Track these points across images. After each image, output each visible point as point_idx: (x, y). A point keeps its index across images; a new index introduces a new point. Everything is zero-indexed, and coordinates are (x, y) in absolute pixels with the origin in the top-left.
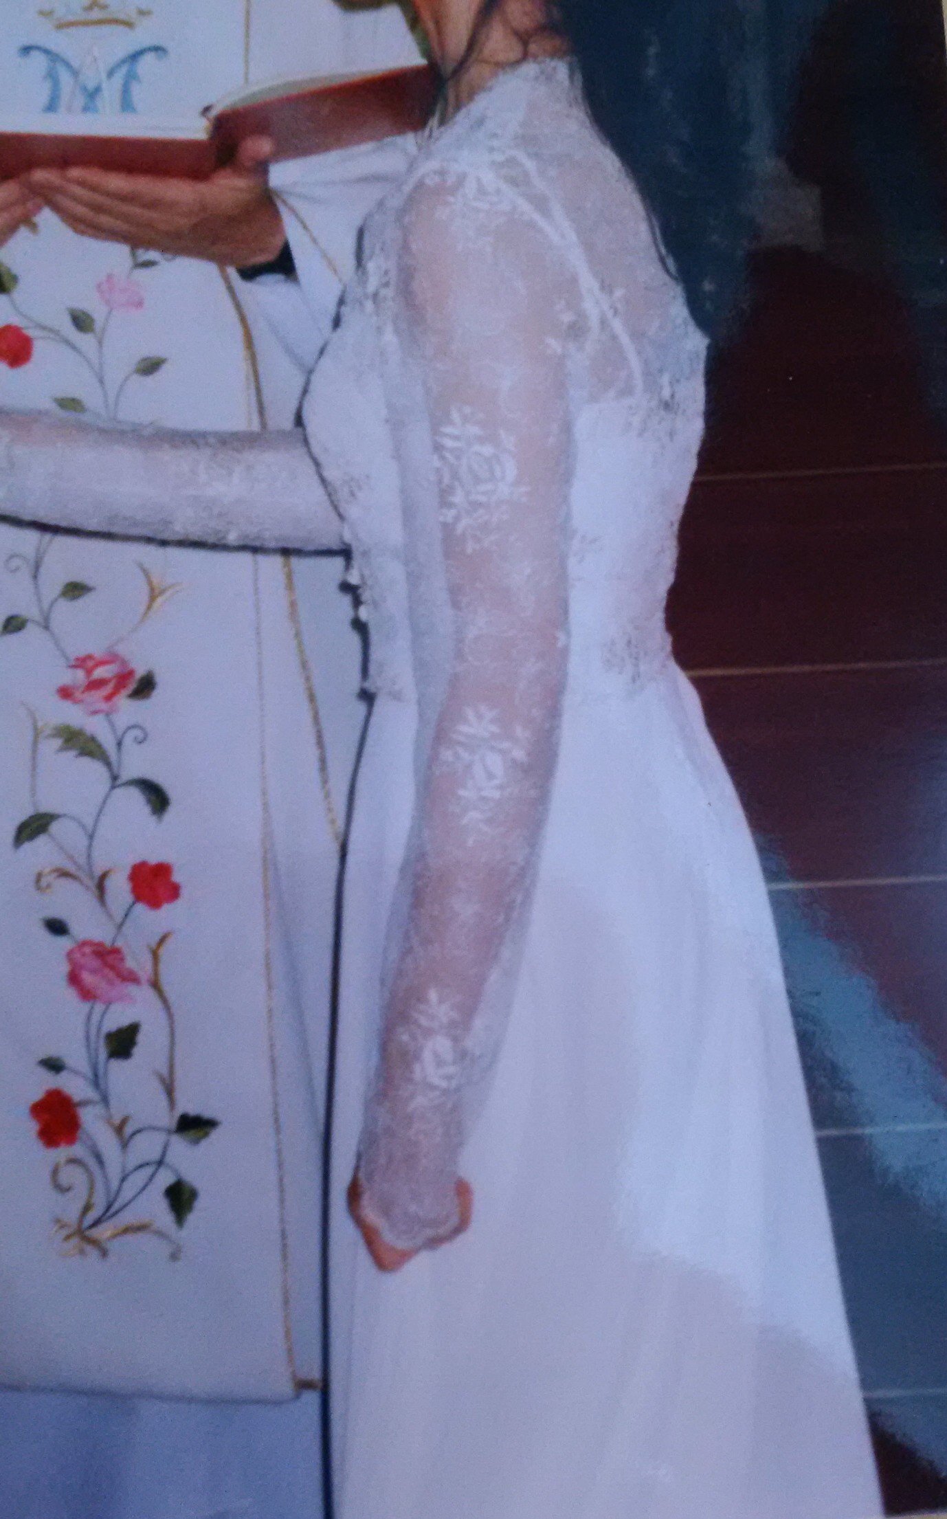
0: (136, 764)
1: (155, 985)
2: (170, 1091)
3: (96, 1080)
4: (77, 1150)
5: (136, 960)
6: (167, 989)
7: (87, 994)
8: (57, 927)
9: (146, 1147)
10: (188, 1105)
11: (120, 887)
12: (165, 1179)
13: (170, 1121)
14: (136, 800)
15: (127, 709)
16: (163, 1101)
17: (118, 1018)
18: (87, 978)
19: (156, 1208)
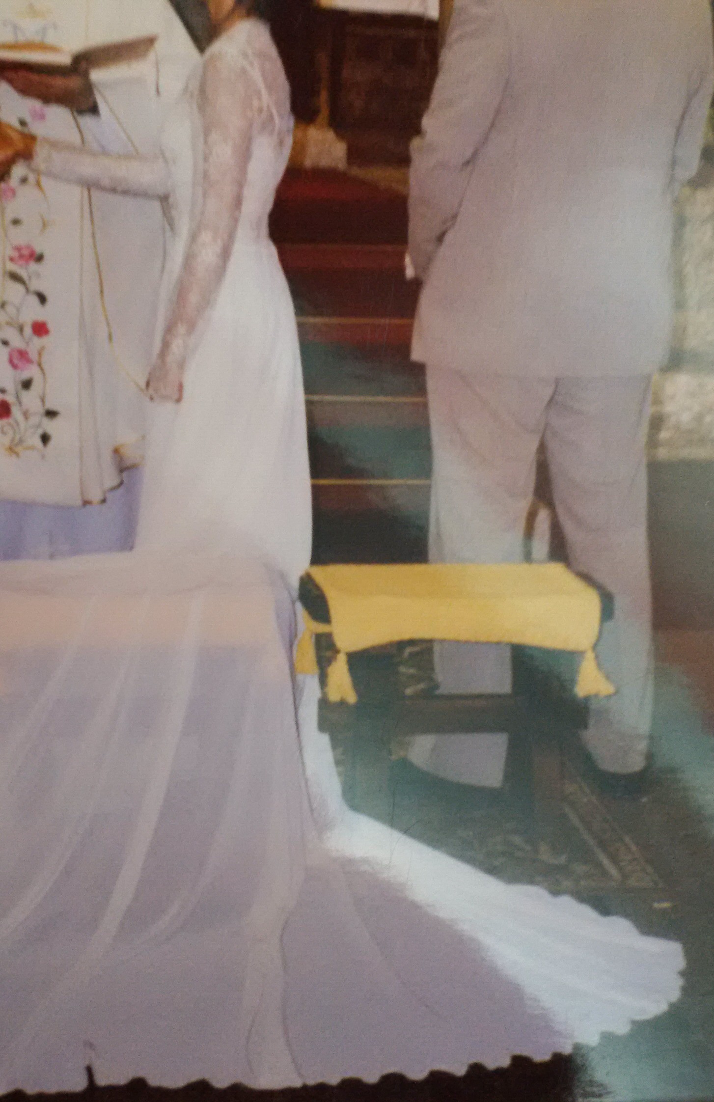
0: (35, 285)
1: (40, 365)
2: (43, 401)
3: (18, 397)
4: (11, 420)
5: (33, 355)
6: (44, 366)
7: (15, 366)
8: (5, 343)
9: (34, 420)
10: (50, 405)
11: (28, 331)
12: (40, 432)
13: (42, 411)
14: (35, 300)
15: (33, 266)
16: (40, 403)
17: (25, 375)
18: (16, 361)
19: (38, 442)
